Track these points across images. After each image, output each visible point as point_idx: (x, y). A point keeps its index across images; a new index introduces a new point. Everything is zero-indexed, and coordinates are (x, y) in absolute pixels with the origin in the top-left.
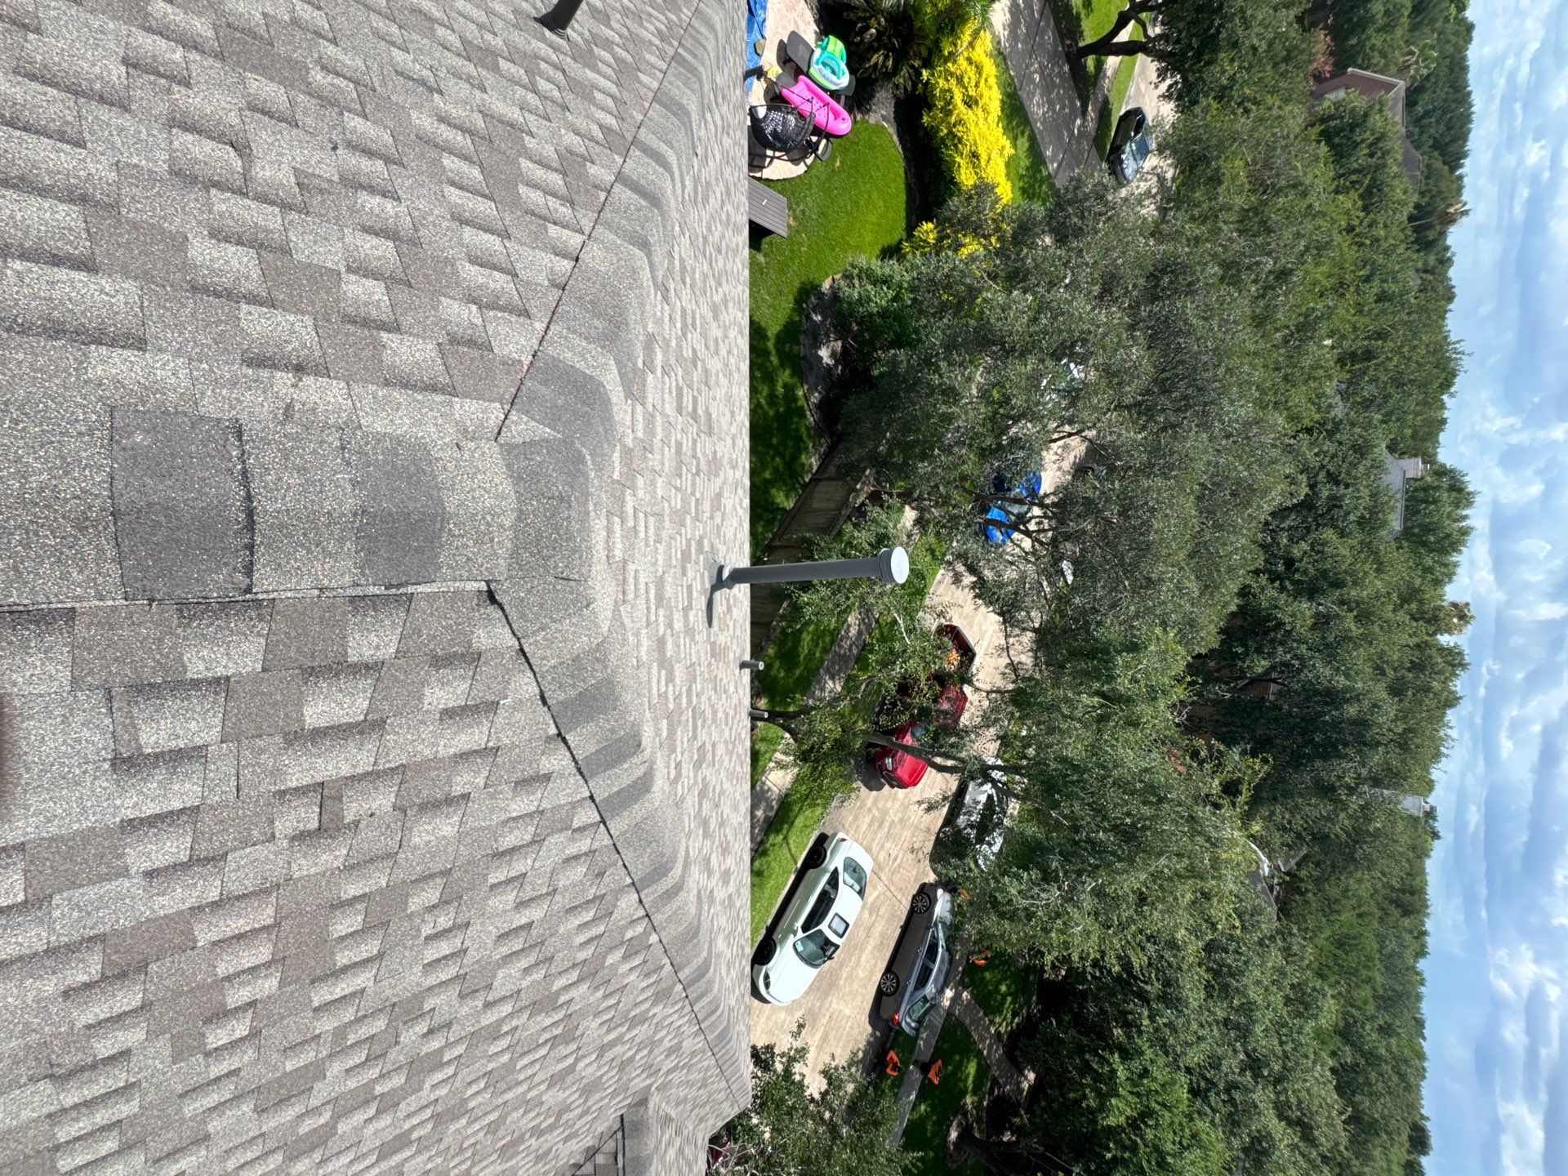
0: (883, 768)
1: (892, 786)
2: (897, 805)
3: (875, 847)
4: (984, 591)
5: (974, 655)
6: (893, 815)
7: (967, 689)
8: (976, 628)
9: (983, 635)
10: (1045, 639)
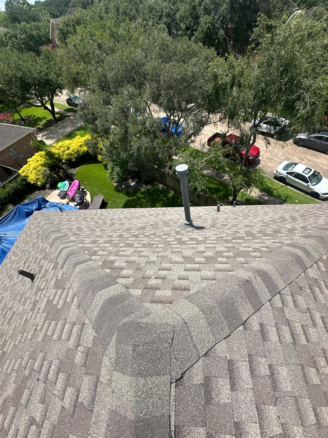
0: (253, 160)
1: (259, 156)
2: (265, 154)
3: (280, 160)
4: (197, 132)
5: (217, 133)
6: (269, 155)
7: (228, 134)
8: (208, 133)
9: (211, 131)
10: (212, 110)
